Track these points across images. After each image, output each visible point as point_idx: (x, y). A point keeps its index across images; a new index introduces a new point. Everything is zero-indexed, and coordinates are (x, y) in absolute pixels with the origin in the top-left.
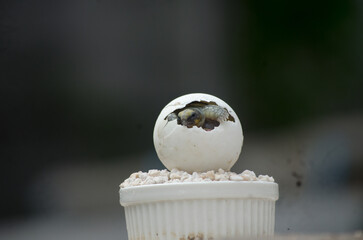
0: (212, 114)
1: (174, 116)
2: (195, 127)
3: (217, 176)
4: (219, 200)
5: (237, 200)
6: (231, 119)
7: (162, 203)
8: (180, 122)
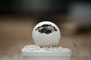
0: (49, 29)
1: (38, 29)
2: (44, 33)
3: (49, 49)
4: (50, 57)
5: (55, 57)
6: (56, 30)
7: (32, 57)
8: (39, 31)
